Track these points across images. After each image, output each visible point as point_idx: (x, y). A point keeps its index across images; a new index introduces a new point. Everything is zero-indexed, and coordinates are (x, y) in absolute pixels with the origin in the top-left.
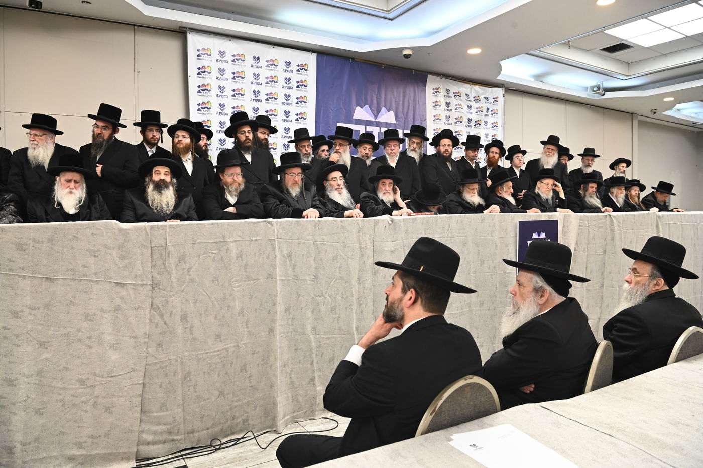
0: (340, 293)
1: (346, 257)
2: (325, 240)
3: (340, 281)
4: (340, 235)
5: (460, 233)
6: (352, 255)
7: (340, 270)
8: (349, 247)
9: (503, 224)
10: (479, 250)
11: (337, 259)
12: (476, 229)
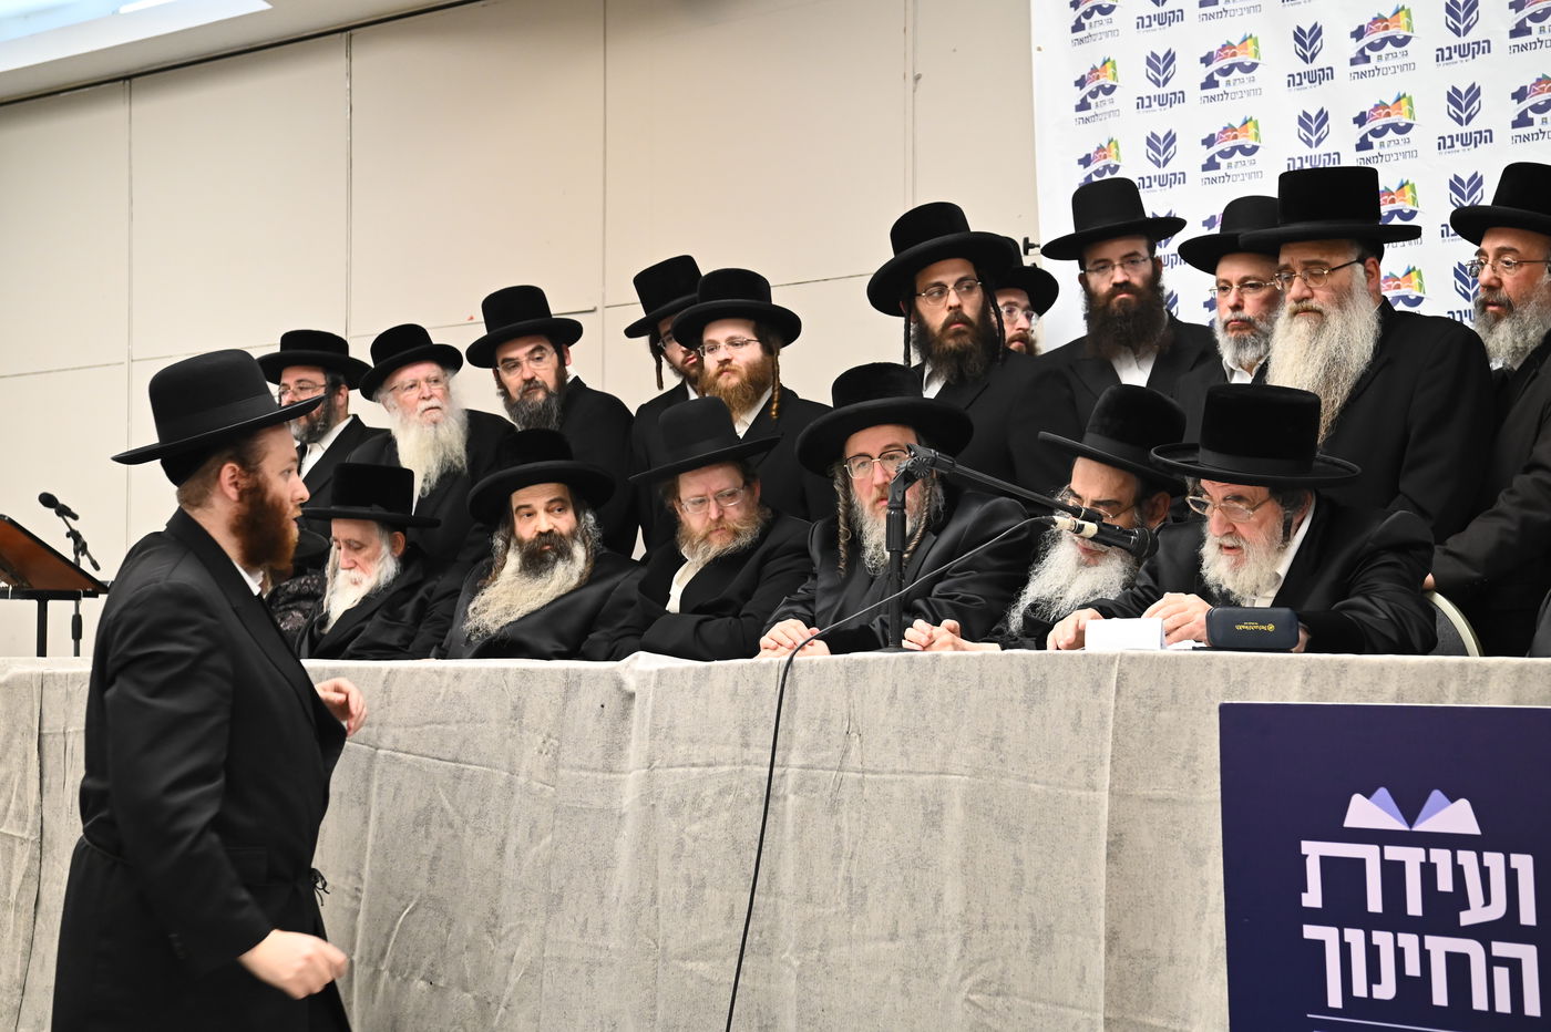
0: (426, 963)
1: (458, 821)
2: (399, 746)
3: (431, 913)
4: (449, 728)
5: (905, 754)
6: (479, 815)
7: (432, 869)
8: (473, 776)
9: (1164, 715)
10: (1018, 861)
11: (428, 822)
12: (998, 739)
